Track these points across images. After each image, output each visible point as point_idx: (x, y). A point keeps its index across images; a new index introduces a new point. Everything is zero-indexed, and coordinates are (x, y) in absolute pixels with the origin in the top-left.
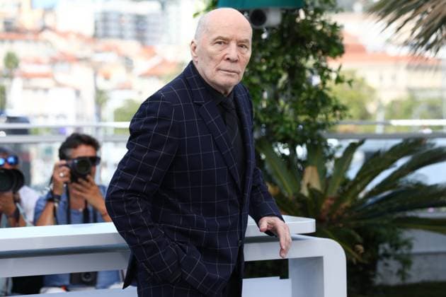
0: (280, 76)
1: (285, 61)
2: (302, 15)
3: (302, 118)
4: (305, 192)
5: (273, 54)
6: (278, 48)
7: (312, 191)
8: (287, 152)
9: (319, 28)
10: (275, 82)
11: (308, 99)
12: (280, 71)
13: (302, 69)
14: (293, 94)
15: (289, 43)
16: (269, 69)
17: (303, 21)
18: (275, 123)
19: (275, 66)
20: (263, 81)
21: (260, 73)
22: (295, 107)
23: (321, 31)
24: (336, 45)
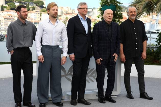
13: (116, 21)
17: (116, 13)
23: (119, 14)
24: (121, 17)
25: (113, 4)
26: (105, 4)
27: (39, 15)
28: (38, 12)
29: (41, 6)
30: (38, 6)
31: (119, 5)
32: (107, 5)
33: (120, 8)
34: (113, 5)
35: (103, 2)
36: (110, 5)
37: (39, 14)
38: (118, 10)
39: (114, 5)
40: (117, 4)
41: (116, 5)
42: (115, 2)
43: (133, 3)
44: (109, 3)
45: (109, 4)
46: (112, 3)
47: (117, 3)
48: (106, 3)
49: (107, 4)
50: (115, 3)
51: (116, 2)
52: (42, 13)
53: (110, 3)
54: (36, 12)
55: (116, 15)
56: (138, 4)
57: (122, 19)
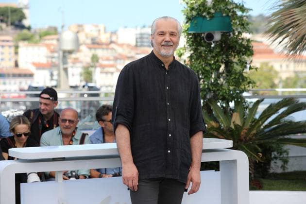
0: (220, 66)
1: (223, 58)
3: (231, 88)
4: (232, 126)
5: (217, 55)
6: (219, 52)
7: (236, 126)
8: (224, 105)
9: (240, 41)
10: (218, 69)
11: (235, 78)
12: (220, 64)
13: (232, 62)
14: (227, 75)
15: (225, 50)
16: (215, 63)
17: (232, 37)
18: (218, 90)
19: (218, 61)
20: (212, 69)
21: (210, 65)
22: (228, 82)
23: (242, 43)
24: (249, 50)
25: (221, 11)
26: (199, 15)
27: (12, 50)
28: (8, 41)
29: (17, 23)
30: (6, 22)
31: (239, 13)
32: (205, 17)
33: (243, 25)
34: (222, 16)
35: (192, 9)
36: (212, 17)
37: (10, 47)
38: (239, 30)
39: (224, 15)
40: (234, 13)
41: (230, 14)
42: (229, 7)
43: (282, 7)
44: (210, 9)
45: (209, 13)
46: (218, 10)
47: (236, 10)
48: (200, 10)
49: (204, 14)
50: (229, 10)
51: (231, 7)
52: (21, 44)
53: (212, 11)
54: (3, 41)
55: (231, 45)
56: (298, 10)
57: (251, 58)
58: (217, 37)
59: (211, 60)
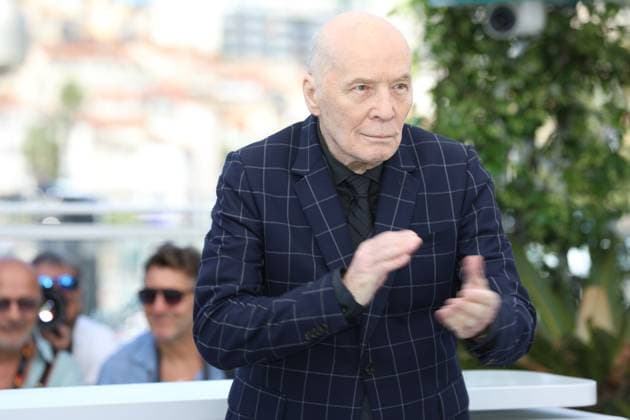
0: (539, 124)
1: (550, 97)
2: (583, 14)
3: (580, 201)
4: (583, 334)
5: (530, 84)
6: (536, 75)
7: (597, 334)
8: (551, 260)
10: (530, 136)
11: (592, 166)
12: (541, 114)
13: (581, 112)
14: (565, 156)
15: (558, 64)
16: (521, 113)
18: (532, 207)
19: (532, 105)
20: (510, 132)
21: (505, 119)
22: (568, 177)
23: (618, 42)
55: (580, 50)
58: (531, 19)
59: (506, 102)
